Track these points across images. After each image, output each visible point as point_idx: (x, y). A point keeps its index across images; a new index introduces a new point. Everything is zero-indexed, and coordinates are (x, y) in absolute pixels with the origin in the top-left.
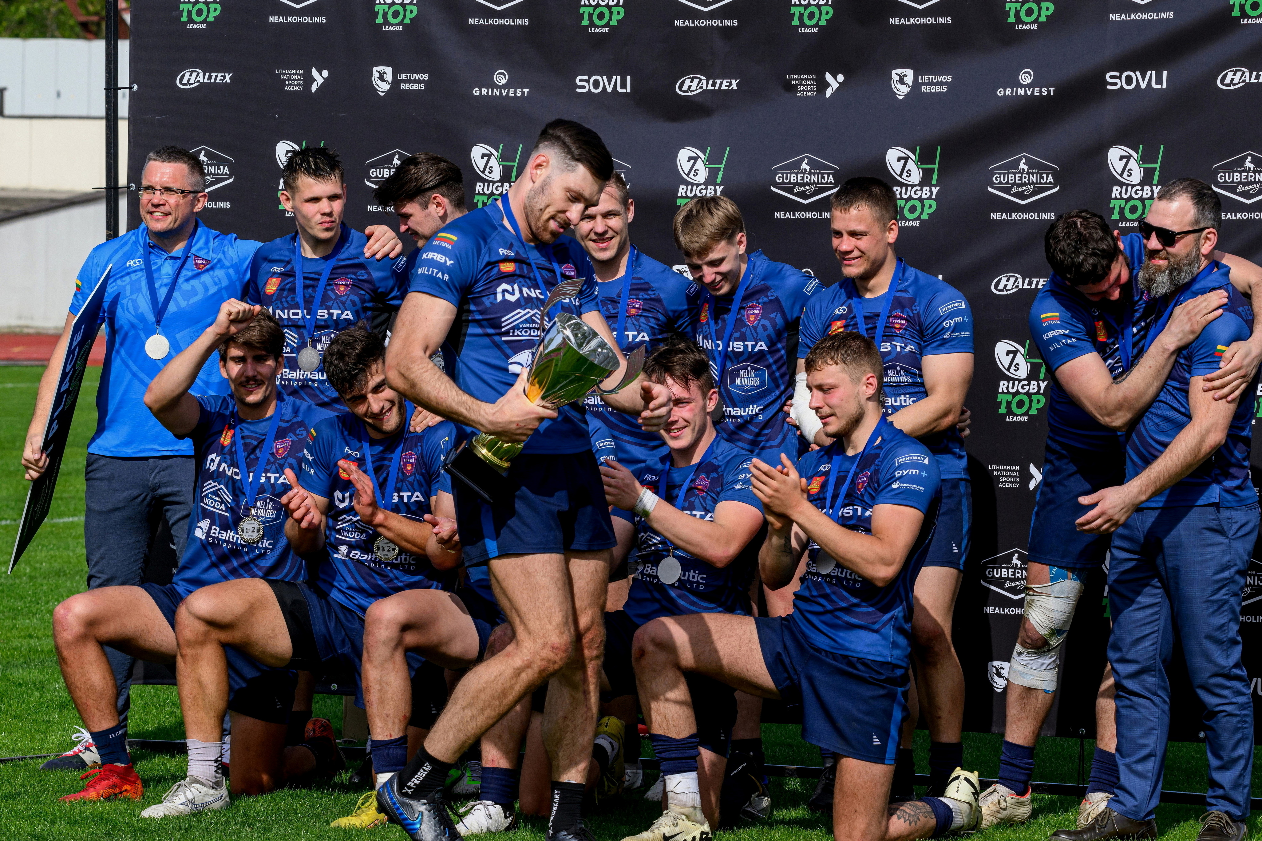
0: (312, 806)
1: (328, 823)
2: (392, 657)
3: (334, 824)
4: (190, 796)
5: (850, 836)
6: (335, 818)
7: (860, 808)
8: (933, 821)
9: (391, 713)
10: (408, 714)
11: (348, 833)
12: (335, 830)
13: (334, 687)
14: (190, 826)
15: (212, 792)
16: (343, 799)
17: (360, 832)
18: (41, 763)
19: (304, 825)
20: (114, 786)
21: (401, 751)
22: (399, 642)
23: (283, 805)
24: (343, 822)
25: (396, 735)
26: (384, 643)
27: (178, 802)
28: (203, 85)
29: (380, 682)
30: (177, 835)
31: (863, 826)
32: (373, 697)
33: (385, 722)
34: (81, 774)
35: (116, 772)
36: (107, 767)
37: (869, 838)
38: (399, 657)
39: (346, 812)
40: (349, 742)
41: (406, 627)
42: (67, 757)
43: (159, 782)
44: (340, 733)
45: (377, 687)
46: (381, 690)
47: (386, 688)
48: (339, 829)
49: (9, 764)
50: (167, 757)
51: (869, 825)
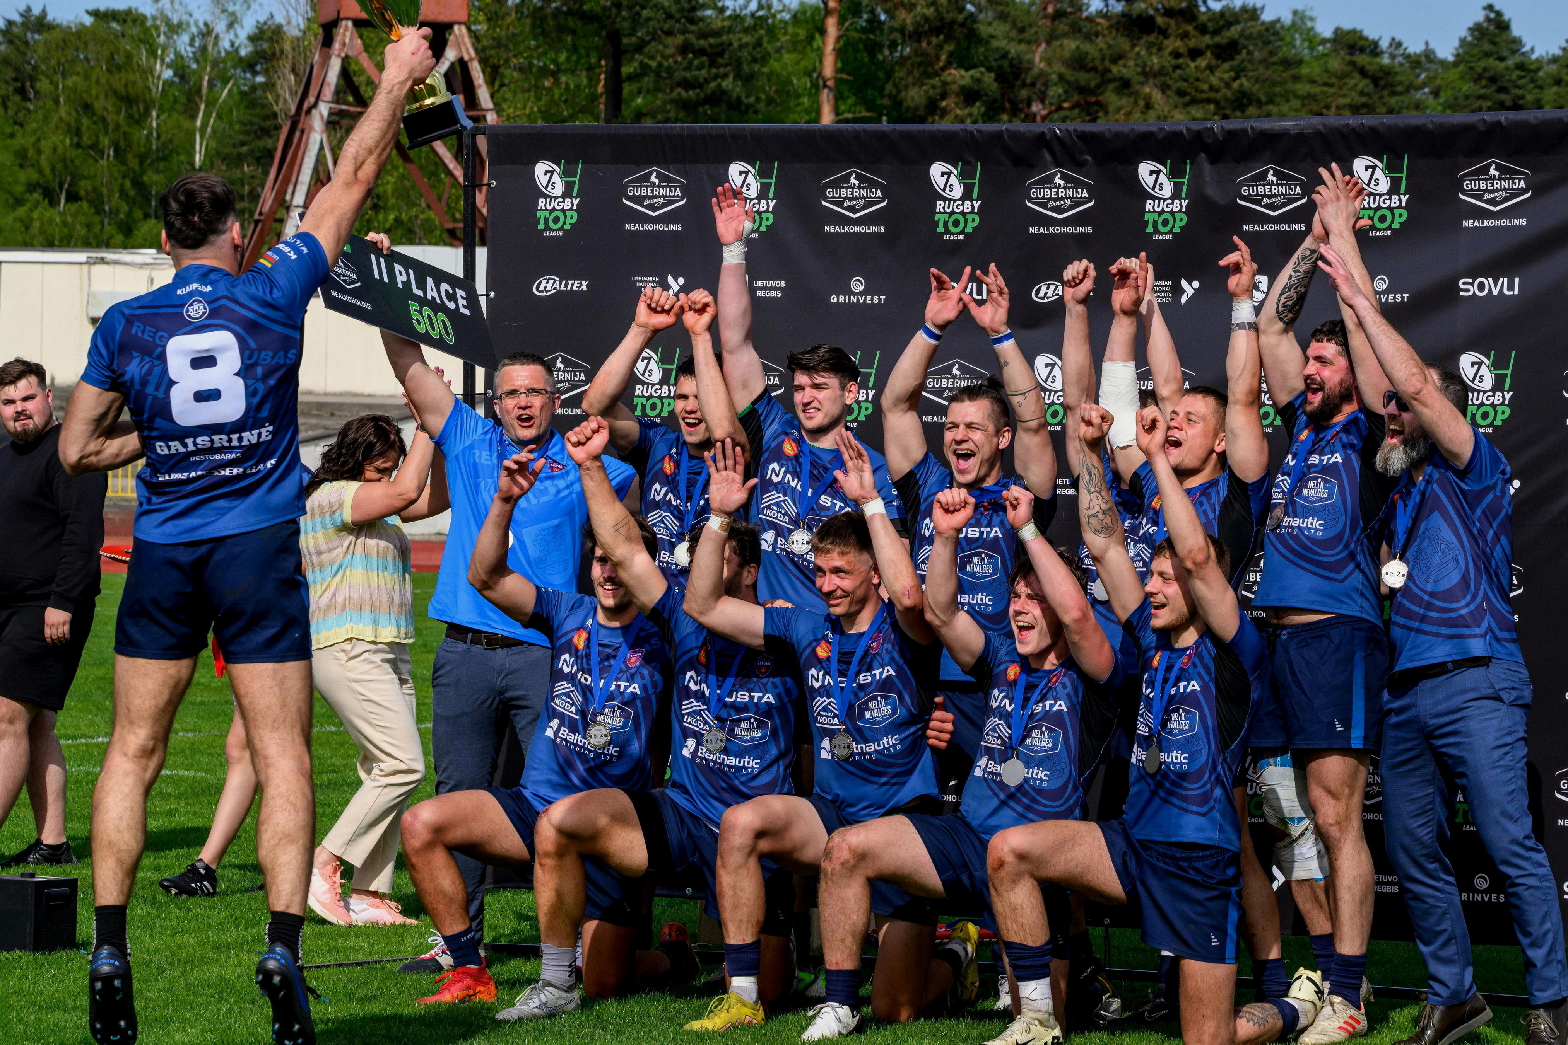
0: (665, 1009)
1: (681, 1026)
2: (746, 863)
3: (687, 1027)
4: (544, 999)
5: (1200, 1041)
6: (688, 1022)
7: (1208, 1012)
8: (1280, 1023)
9: (744, 918)
10: (761, 918)
11: (700, 1036)
12: (688, 1033)
13: (689, 891)
14: (544, 1029)
15: (564, 995)
16: (696, 1002)
17: (712, 1035)
18: (397, 966)
19: (657, 1028)
20: (468, 988)
21: (752, 956)
22: (752, 850)
23: (636, 1008)
24: (696, 1025)
25: (749, 940)
26: (739, 849)
27: (532, 1005)
28: (559, 292)
29: (734, 888)
30: (531, 1038)
31: (1212, 1030)
32: (727, 903)
33: (739, 928)
34: (437, 977)
35: (469, 974)
36: (460, 969)
37: (1219, 1041)
38: (753, 862)
39: (699, 1016)
40: (704, 946)
41: (760, 834)
42: (423, 960)
43: (514, 985)
44: (695, 937)
45: (731, 892)
46: (734, 895)
47: (739, 893)
48: (692, 1031)
49: (366, 967)
50: (522, 961)
51: (1217, 1028)
